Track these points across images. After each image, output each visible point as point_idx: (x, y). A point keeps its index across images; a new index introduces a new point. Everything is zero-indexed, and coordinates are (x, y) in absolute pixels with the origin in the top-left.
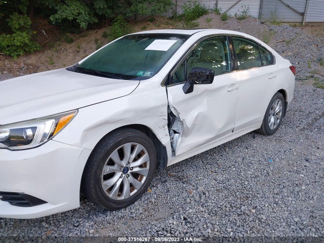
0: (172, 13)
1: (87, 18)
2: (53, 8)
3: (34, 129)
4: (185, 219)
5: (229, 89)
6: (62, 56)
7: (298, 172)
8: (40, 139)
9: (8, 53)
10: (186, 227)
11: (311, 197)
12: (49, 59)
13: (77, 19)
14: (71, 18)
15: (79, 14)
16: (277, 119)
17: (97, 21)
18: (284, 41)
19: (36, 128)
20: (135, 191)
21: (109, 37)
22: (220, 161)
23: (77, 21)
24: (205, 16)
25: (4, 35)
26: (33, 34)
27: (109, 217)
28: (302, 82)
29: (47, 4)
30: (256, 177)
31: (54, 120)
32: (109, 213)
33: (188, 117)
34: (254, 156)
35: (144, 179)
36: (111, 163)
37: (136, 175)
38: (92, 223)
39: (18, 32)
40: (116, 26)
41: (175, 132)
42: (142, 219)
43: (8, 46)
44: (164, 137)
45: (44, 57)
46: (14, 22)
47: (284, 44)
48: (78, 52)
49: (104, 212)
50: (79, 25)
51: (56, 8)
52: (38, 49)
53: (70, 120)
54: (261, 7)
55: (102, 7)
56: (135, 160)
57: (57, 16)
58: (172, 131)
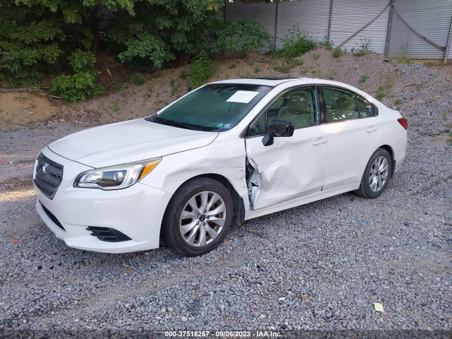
0: (269, 47)
1: (163, 55)
2: (122, 43)
3: (124, 172)
4: (258, 267)
5: (315, 143)
6: (129, 101)
7: (390, 235)
8: (129, 181)
9: (66, 97)
10: (258, 274)
11: (396, 256)
12: (113, 105)
13: (150, 56)
14: (143, 56)
15: (153, 50)
16: (382, 180)
17: (174, 58)
18: (413, 85)
19: (126, 171)
20: (211, 240)
21: (189, 78)
22: (306, 222)
23: (151, 58)
24: (312, 52)
25: (64, 76)
26: (98, 74)
27: (185, 262)
28: (433, 138)
29: (115, 39)
30: (342, 237)
31: (141, 165)
32: (185, 258)
33: (268, 170)
34: (345, 219)
35: (221, 228)
36: (189, 209)
37: (212, 225)
38: (169, 265)
39: (81, 73)
40: (197, 65)
41: (254, 185)
42: (216, 266)
43: (67, 89)
44: (241, 188)
45: (107, 102)
46: (77, 60)
47: (414, 88)
48: (149, 96)
49: (181, 258)
50: (152, 63)
51: (126, 43)
52: (102, 92)
53: (155, 166)
54: (388, 40)
55: (181, 41)
56: (212, 209)
57: (127, 53)
58: (250, 184)
